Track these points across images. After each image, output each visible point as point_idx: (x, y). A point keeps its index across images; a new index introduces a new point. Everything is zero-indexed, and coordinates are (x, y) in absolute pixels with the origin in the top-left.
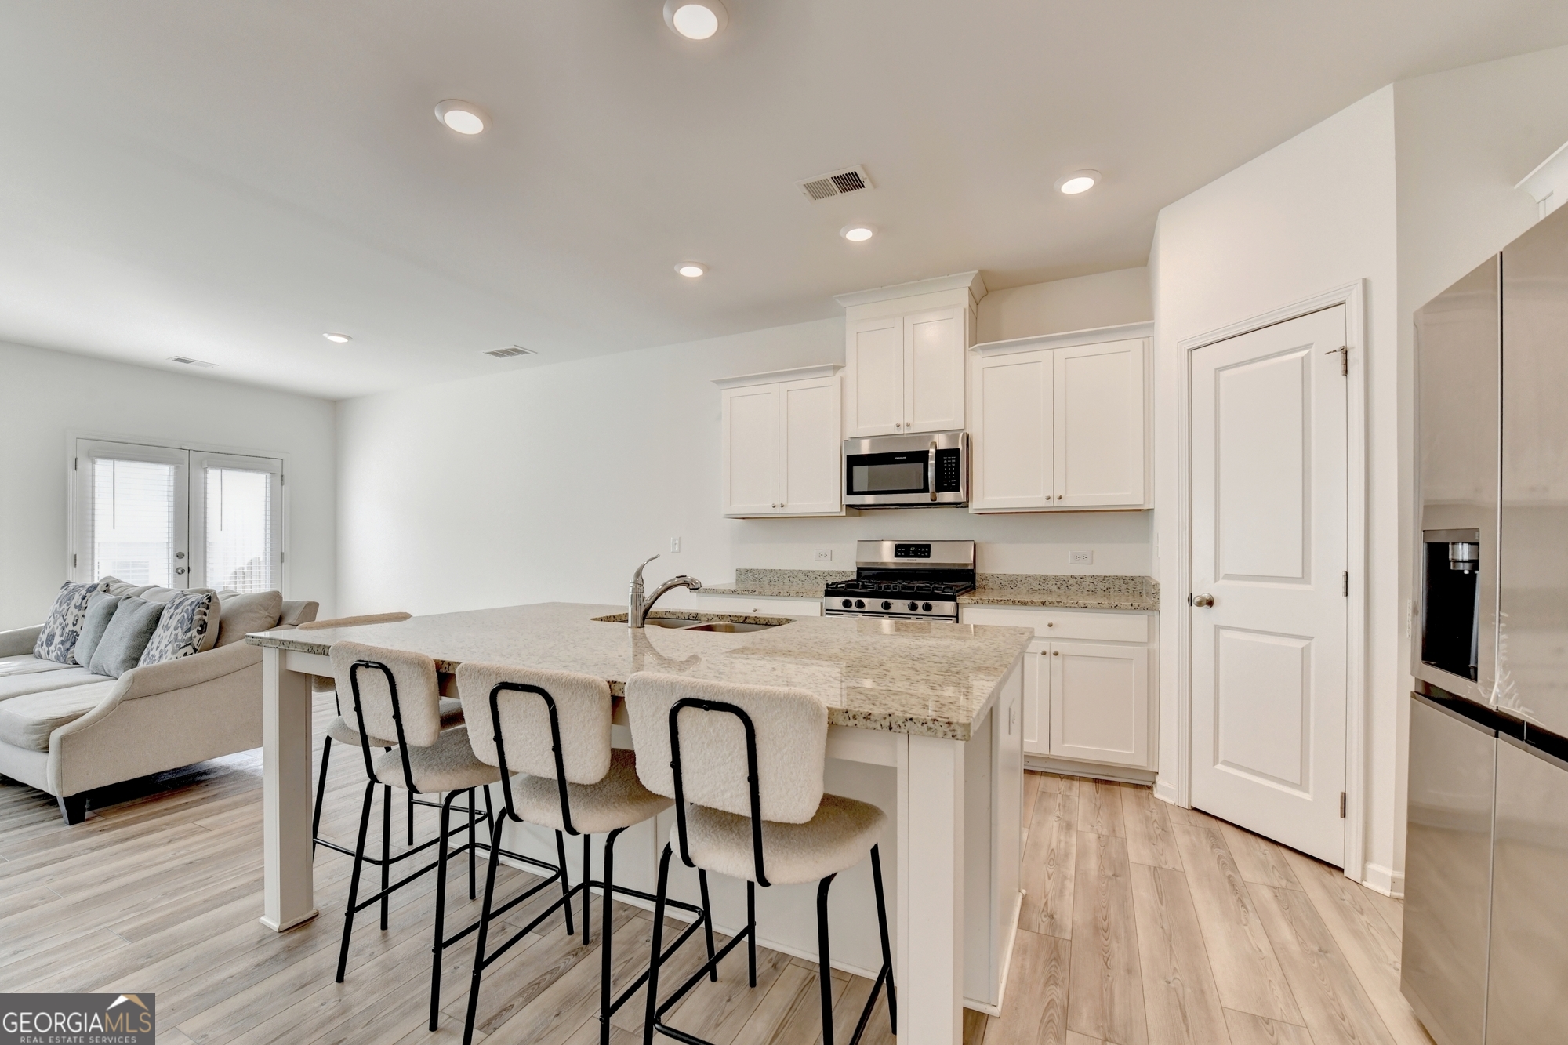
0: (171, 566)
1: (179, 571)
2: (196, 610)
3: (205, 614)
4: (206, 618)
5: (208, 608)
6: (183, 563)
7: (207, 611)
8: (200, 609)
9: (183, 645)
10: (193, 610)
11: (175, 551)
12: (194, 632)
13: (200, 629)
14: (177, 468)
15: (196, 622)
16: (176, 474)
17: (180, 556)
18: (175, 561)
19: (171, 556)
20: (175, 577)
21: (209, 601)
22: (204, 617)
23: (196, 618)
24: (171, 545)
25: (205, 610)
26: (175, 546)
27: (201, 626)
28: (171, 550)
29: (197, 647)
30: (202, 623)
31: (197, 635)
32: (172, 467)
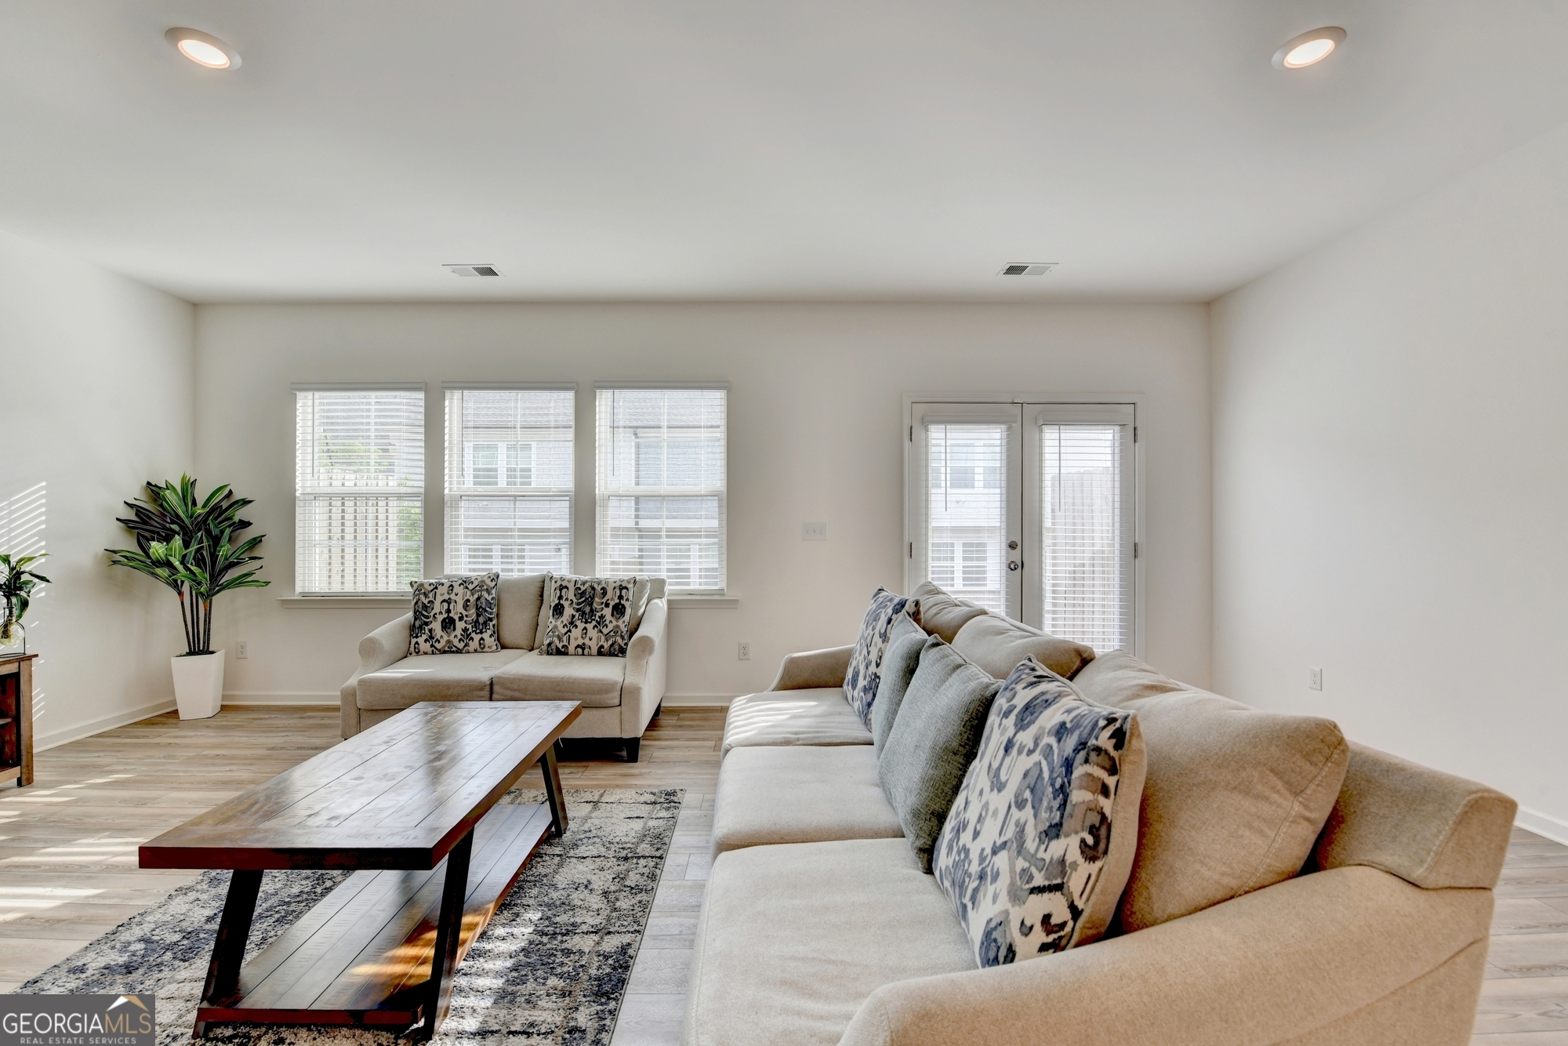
0: (1004, 559)
1: (1012, 567)
2: (1079, 771)
3: (1105, 791)
4: (1106, 804)
5: (1113, 770)
6: (1016, 555)
7: (1111, 781)
8: (1088, 768)
9: (1039, 880)
10: (1068, 765)
11: (1007, 540)
12: (1068, 846)
13: (1090, 840)
14: (1009, 429)
15: (1079, 813)
16: (1008, 436)
17: (1012, 546)
18: (1007, 553)
19: (1004, 546)
20: (1007, 574)
21: (1118, 746)
22: (1102, 800)
23: (1078, 796)
24: (1004, 532)
25: (1103, 774)
26: (1008, 532)
27: (1093, 830)
28: (1004, 539)
29: (1080, 904)
30: (1095, 819)
31: (1080, 860)
32: (1004, 427)
